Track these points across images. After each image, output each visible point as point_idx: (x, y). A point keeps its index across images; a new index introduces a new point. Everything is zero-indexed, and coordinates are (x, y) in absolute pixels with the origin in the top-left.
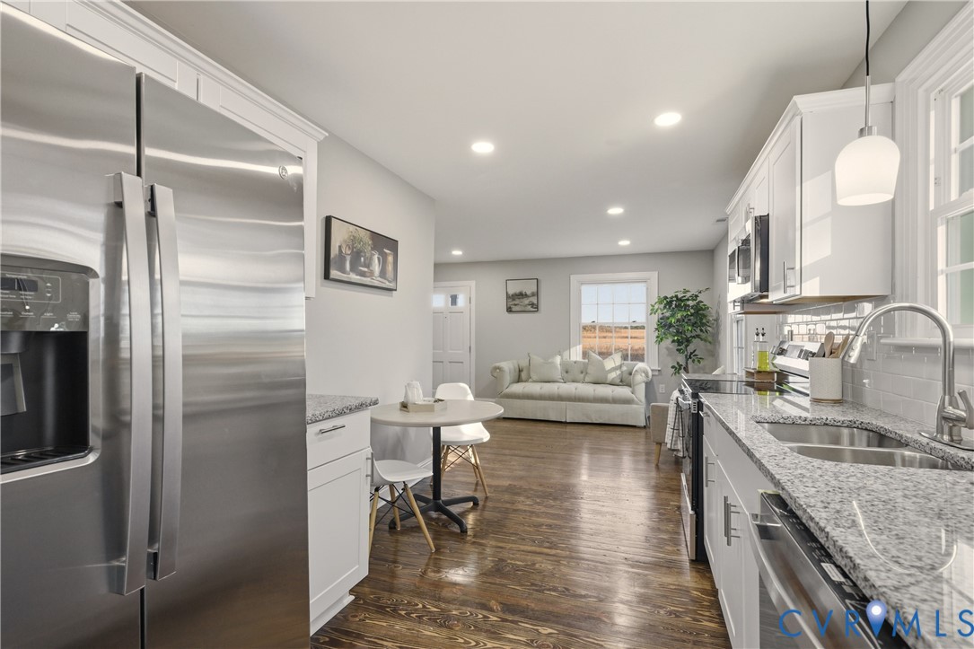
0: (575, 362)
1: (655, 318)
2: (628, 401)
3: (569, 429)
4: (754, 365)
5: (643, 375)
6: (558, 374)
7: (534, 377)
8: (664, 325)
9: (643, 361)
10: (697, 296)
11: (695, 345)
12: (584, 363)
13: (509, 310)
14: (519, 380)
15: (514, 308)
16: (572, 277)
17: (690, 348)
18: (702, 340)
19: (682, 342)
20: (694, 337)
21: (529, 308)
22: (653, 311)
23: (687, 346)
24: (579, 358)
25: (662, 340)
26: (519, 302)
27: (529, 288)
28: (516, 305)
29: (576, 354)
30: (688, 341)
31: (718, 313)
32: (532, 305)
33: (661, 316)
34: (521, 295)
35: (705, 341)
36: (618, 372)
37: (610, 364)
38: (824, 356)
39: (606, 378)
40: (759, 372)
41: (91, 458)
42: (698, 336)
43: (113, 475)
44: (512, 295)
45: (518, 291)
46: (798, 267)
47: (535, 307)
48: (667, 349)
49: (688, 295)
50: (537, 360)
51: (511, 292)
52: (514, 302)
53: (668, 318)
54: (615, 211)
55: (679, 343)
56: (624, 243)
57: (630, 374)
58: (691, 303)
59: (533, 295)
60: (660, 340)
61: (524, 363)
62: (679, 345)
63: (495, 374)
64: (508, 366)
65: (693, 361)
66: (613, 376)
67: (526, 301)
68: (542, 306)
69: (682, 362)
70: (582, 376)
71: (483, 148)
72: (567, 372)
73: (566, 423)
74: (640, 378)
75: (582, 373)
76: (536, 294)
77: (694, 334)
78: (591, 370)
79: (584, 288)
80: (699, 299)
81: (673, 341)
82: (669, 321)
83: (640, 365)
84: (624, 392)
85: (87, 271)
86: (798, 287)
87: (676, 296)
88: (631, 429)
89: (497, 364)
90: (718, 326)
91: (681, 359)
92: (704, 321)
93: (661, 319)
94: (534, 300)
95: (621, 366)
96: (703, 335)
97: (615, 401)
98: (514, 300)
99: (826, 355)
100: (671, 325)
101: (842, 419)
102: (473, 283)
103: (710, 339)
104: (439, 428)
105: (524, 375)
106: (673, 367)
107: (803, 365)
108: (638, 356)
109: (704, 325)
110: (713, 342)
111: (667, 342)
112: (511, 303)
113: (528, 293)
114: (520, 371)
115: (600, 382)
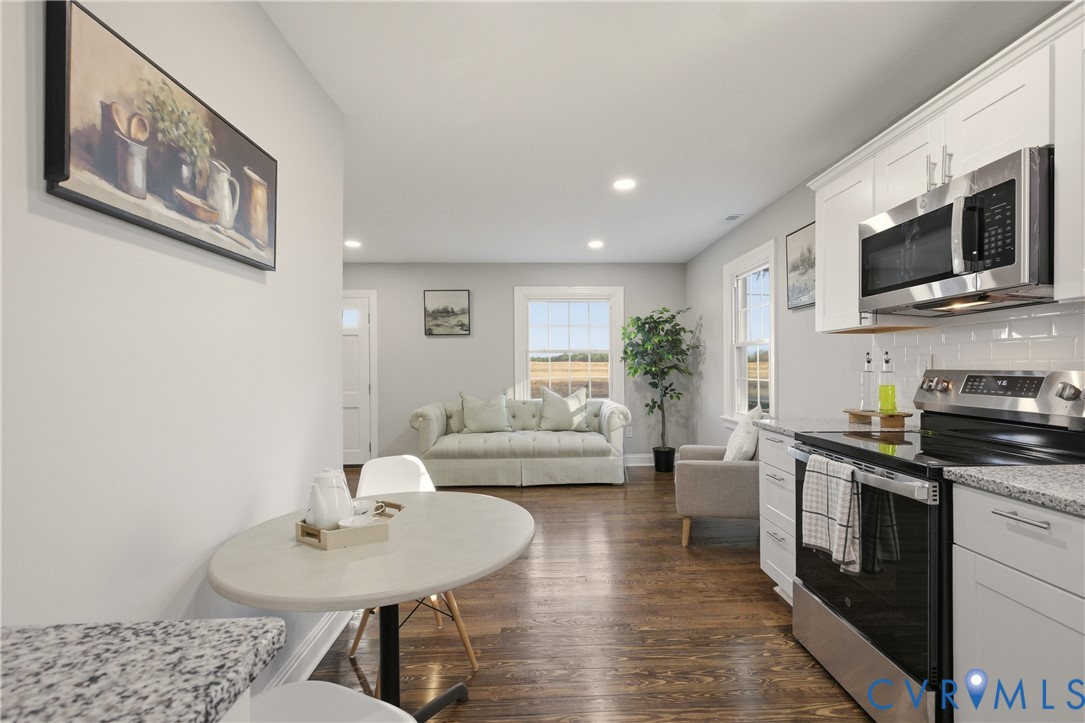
0: (523, 403)
1: (622, 345)
2: (604, 453)
3: (527, 497)
5: (621, 417)
6: (504, 422)
7: (472, 425)
8: (633, 352)
9: (608, 397)
10: (674, 318)
11: (673, 377)
12: (536, 404)
13: (429, 333)
14: (448, 431)
15: (436, 331)
16: (516, 289)
17: (666, 383)
18: (680, 370)
19: (657, 375)
20: (670, 368)
21: (458, 330)
22: (624, 336)
23: (663, 379)
24: (528, 398)
25: (636, 371)
26: (438, 322)
27: (457, 303)
28: (438, 326)
29: (522, 393)
30: (664, 373)
31: (698, 337)
32: (462, 326)
33: (629, 341)
34: (446, 313)
35: (684, 372)
36: (584, 414)
37: (573, 404)
39: (571, 422)
42: (675, 367)
44: (433, 312)
45: (441, 307)
47: (466, 329)
48: (636, 383)
49: (666, 316)
50: (473, 401)
51: (431, 308)
52: (435, 322)
53: (640, 345)
54: (625, 185)
55: (654, 375)
56: (596, 244)
57: (599, 416)
58: (667, 326)
59: (463, 312)
60: (633, 371)
61: (454, 406)
62: (654, 378)
63: (417, 425)
64: (434, 412)
65: (671, 397)
66: (577, 420)
67: (453, 321)
68: (475, 328)
69: (658, 400)
70: (535, 422)
72: (514, 417)
73: (522, 487)
74: (618, 422)
75: (534, 416)
76: (468, 311)
77: (671, 364)
78: (548, 412)
79: (532, 305)
80: (676, 321)
81: (647, 373)
82: (641, 349)
83: (607, 403)
84: (594, 440)
87: (651, 317)
88: (609, 490)
89: (420, 410)
90: (699, 353)
91: (656, 394)
92: (681, 348)
93: (631, 345)
94: (464, 319)
95: (586, 406)
96: (682, 366)
97: (587, 453)
98: (435, 318)
100: (643, 354)
102: (373, 294)
103: (689, 370)
105: (454, 423)
109: (680, 352)
110: (693, 373)
111: (638, 374)
112: (431, 323)
113: (456, 309)
114: (449, 417)
115: (562, 428)
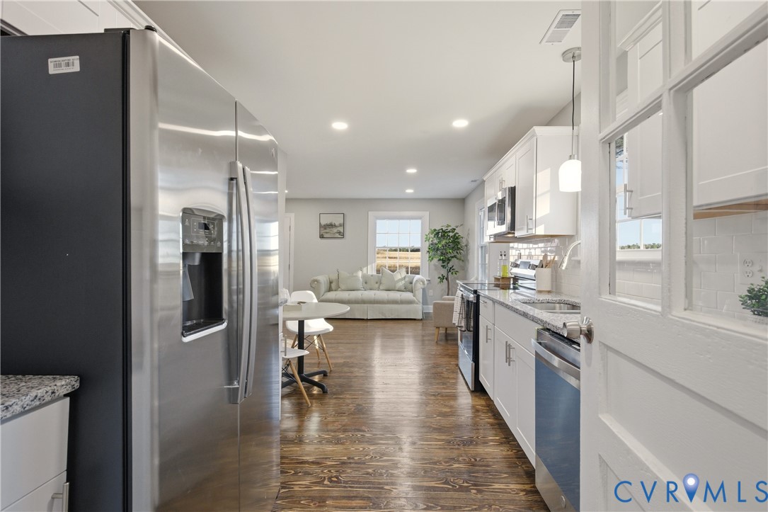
0: (372, 276)
1: (427, 244)
2: (411, 302)
3: (369, 323)
4: (499, 274)
5: (421, 283)
6: (360, 285)
7: (342, 286)
8: (433, 249)
9: (418, 274)
10: (454, 229)
11: (454, 262)
12: (378, 276)
13: (322, 237)
14: (330, 290)
15: (326, 236)
16: (369, 213)
17: (450, 265)
18: (457, 259)
19: (445, 261)
20: (453, 257)
21: (337, 235)
22: (427, 239)
23: (448, 263)
24: (375, 273)
25: (432, 259)
26: (327, 231)
27: (337, 220)
28: (327, 233)
29: (371, 270)
30: (449, 260)
31: (467, 241)
32: (340, 233)
33: (431, 242)
34: (331, 226)
35: (460, 259)
36: (403, 282)
37: (397, 276)
38: (542, 267)
39: (395, 286)
40: (503, 278)
41: (224, 326)
42: (455, 257)
44: (324, 226)
45: (328, 222)
46: (534, 219)
47: (342, 235)
48: (435, 265)
49: (449, 229)
50: (344, 274)
51: (323, 223)
52: (325, 231)
53: (436, 244)
55: (443, 261)
56: (410, 191)
57: (411, 283)
58: (451, 234)
59: (340, 225)
60: (431, 259)
61: (334, 277)
62: (443, 263)
63: (314, 286)
64: (323, 279)
65: (453, 273)
66: (401, 284)
67: (335, 230)
68: (347, 234)
69: (445, 275)
70: (377, 285)
71: (340, 126)
72: (366, 283)
73: (367, 320)
74: (420, 286)
75: (376, 283)
76: (343, 225)
77: (453, 255)
78: (384, 280)
79: (379, 222)
80: (456, 231)
81: (440, 260)
82: (437, 246)
83: (417, 277)
84: (408, 295)
85: (220, 218)
86: (534, 230)
87: (442, 229)
88: (413, 321)
89: (315, 278)
90: (467, 250)
91: (444, 272)
92: (459, 246)
93: (432, 244)
94: (341, 229)
95: (405, 278)
96: (458, 256)
97: (402, 302)
98: (325, 229)
99: (544, 266)
100: (438, 249)
101: (555, 299)
102: (292, 215)
103: (462, 258)
104: (303, 321)
105: (333, 286)
106: (439, 278)
107: (531, 273)
108: (416, 270)
109: (459, 249)
110: (464, 260)
111: (435, 260)
112: (323, 231)
113: (337, 224)
114: (331, 283)
115: (390, 289)
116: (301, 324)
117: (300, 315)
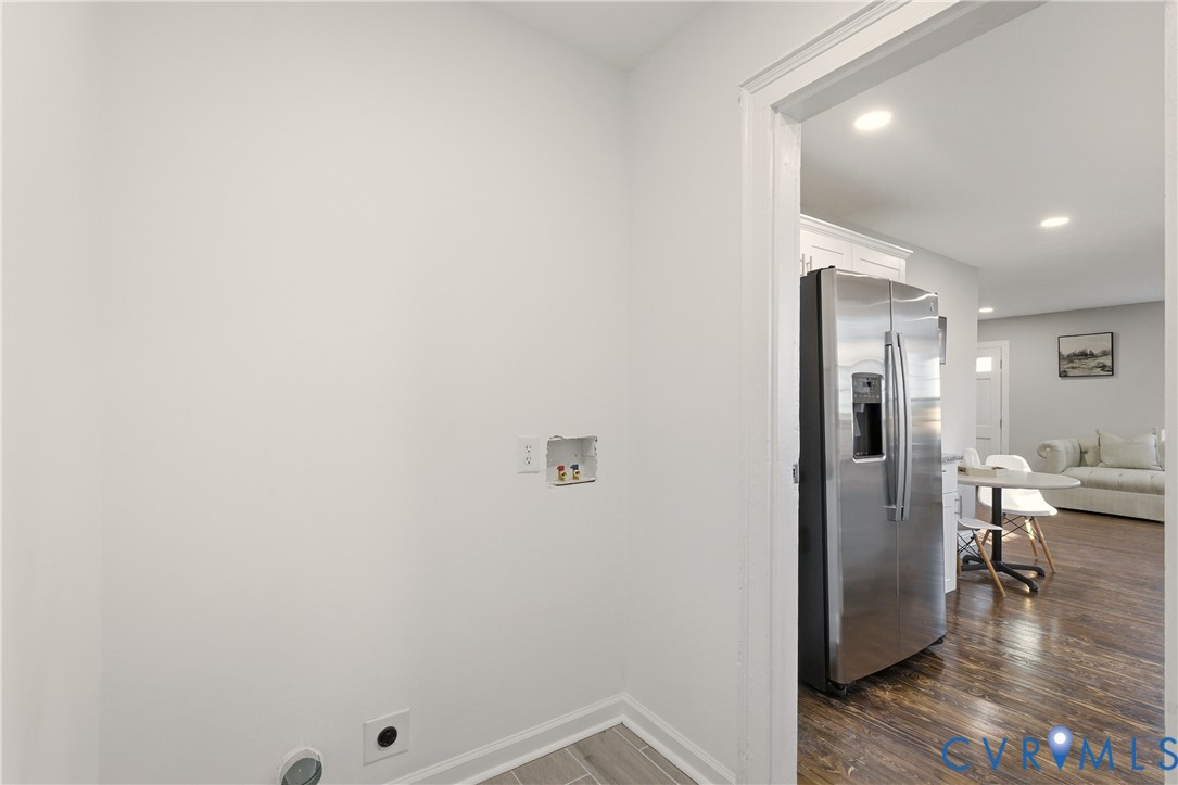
7: (1108, 460)
13: (1063, 375)
14: (1081, 463)
15: (1071, 373)
21: (1099, 371)
26: (1072, 364)
27: (1100, 345)
28: (1073, 368)
32: (1103, 367)
34: (1084, 355)
41: (884, 457)
43: (890, 469)
44: (1068, 356)
45: (1078, 350)
47: (1108, 370)
50: (1111, 439)
51: (1066, 351)
52: (1071, 365)
59: (1104, 354)
61: (1090, 443)
63: (1044, 454)
64: (1064, 445)
67: (1092, 363)
68: (1121, 368)
76: (1110, 353)
85: (880, 376)
89: (1048, 442)
94: (1107, 361)
98: (1072, 361)
102: (1005, 344)
104: (1000, 489)
105: (1088, 458)
112: (1066, 366)
113: (1095, 352)
114: (1083, 453)
116: (997, 493)
117: (997, 482)
